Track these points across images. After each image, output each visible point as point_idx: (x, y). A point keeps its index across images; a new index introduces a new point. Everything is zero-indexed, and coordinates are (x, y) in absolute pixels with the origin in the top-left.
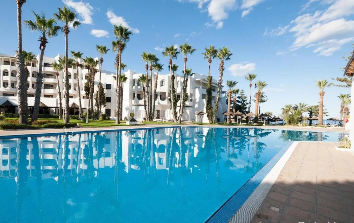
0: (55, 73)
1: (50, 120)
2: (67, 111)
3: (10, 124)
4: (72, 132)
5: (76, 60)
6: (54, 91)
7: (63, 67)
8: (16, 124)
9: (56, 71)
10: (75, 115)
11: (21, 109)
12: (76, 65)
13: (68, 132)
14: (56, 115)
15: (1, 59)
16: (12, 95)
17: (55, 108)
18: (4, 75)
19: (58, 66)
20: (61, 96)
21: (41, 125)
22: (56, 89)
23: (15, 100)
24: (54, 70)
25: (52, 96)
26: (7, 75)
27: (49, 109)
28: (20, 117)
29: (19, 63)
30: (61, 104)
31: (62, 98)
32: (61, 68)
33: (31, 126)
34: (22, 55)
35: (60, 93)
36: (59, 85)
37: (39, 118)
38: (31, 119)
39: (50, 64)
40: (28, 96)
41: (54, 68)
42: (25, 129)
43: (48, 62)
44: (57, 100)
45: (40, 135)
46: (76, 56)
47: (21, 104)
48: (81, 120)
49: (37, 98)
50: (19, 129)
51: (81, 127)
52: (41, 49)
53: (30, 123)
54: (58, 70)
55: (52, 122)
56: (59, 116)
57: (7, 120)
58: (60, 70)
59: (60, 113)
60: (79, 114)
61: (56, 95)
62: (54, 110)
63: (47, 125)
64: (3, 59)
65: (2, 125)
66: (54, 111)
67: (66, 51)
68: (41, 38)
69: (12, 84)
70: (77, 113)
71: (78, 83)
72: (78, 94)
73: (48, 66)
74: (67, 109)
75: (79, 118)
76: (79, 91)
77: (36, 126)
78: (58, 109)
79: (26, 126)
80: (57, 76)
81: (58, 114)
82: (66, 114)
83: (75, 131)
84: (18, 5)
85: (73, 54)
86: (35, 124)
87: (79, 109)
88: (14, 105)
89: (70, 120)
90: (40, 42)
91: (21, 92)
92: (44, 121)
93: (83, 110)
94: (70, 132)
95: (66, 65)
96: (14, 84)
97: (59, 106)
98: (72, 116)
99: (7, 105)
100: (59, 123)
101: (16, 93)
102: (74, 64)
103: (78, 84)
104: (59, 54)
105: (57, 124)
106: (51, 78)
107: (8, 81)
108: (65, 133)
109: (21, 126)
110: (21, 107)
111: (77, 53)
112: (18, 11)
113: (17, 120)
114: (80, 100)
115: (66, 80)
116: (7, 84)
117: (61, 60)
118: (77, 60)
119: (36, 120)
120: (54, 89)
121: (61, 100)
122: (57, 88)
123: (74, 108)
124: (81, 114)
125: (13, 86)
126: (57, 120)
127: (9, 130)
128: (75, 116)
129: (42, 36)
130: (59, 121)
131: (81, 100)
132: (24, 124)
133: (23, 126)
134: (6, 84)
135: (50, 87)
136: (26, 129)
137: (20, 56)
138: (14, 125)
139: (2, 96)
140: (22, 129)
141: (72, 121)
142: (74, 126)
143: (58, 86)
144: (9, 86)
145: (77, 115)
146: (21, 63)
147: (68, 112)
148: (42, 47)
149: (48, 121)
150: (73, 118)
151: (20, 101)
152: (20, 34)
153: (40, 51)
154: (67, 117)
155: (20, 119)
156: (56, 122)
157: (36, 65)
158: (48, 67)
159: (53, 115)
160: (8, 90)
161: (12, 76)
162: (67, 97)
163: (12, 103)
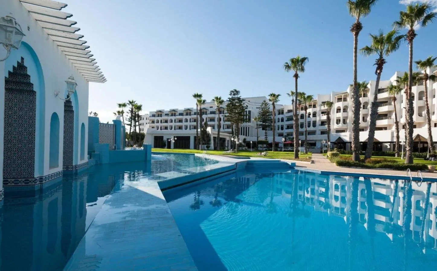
0: (390, 98)
1: (386, 158)
2: (410, 146)
3: (344, 161)
4: (420, 178)
5: (423, 72)
6: (388, 122)
7: (402, 88)
8: (350, 161)
9: (392, 96)
10: (420, 152)
11: (355, 146)
12: (424, 79)
13: (413, 176)
14: (391, 151)
15: (336, 97)
16: (343, 131)
17: (389, 144)
18: (337, 112)
19: (395, 88)
20: (399, 127)
21: (376, 164)
22: (391, 119)
23: (347, 136)
24: (389, 94)
25: (386, 128)
26: (339, 112)
27: (382, 144)
28: (354, 153)
29: (353, 97)
30: (398, 137)
31: (399, 130)
32: (400, 90)
33: (365, 164)
34: (356, 88)
35: (397, 123)
36: (396, 112)
37: (373, 155)
38: (364, 156)
39: (383, 89)
40: (361, 131)
41: (390, 93)
42: (358, 167)
43: (381, 87)
44: (392, 133)
45: (375, 177)
46: (424, 66)
47: (355, 140)
48: (433, 161)
49: (371, 132)
50: (352, 167)
51: (435, 171)
52: (377, 73)
53: (363, 161)
54: (394, 94)
55: (389, 161)
56: (395, 154)
57: (341, 157)
58: (398, 93)
59: (396, 149)
60: (427, 151)
61: (390, 126)
62: (387, 146)
63: (382, 164)
64: (337, 97)
65: (338, 162)
66: (389, 147)
67: (409, 64)
68: (377, 61)
69: (343, 120)
70: (425, 149)
71: (427, 104)
72: (427, 120)
73: (381, 91)
74: (410, 144)
75: (428, 157)
76: (429, 117)
77: (369, 165)
78: (394, 145)
79: (359, 164)
80: (393, 101)
81: (394, 150)
82: (408, 150)
83: (425, 177)
84: (354, 36)
85: (419, 65)
86: (369, 162)
87: (427, 143)
88: (345, 141)
89: (414, 159)
90: (377, 66)
91: (355, 127)
92: (379, 159)
93: (435, 144)
94: (418, 178)
95: (409, 84)
96: (345, 120)
97: (395, 140)
98: (415, 154)
99: (339, 141)
100: (399, 163)
101: (347, 129)
102: (421, 79)
103: (426, 106)
104: (396, 73)
105: (395, 164)
106: (384, 106)
107: (340, 117)
108: (410, 177)
109: (355, 164)
110: (355, 143)
111: (425, 60)
112: (354, 42)
113: (350, 157)
114: (430, 129)
115: (408, 103)
116: (340, 120)
117: (399, 80)
118: (425, 71)
119: (370, 157)
120: (388, 119)
121: (398, 132)
122: (393, 116)
123: (419, 142)
124: (431, 151)
125: (345, 122)
126: (395, 159)
127: (344, 167)
128: (421, 154)
129: (378, 57)
130: (398, 161)
131: (432, 130)
132: (357, 162)
133: (356, 164)
134: (338, 121)
135: (383, 117)
136: (360, 168)
137: (355, 90)
138: (348, 162)
139: (335, 133)
140: (355, 167)
141: (416, 161)
142: (423, 168)
143: (394, 114)
144: (341, 122)
145: (424, 152)
146: (355, 97)
147: (411, 148)
148: (379, 70)
149: (383, 159)
150: (417, 157)
151: (354, 137)
152: (356, 66)
153: (376, 76)
154: (409, 155)
155: (353, 156)
156: (394, 162)
157: (367, 95)
158: (381, 93)
159: (388, 152)
160: (340, 127)
161: (344, 112)
162: (409, 128)
163: (344, 139)
